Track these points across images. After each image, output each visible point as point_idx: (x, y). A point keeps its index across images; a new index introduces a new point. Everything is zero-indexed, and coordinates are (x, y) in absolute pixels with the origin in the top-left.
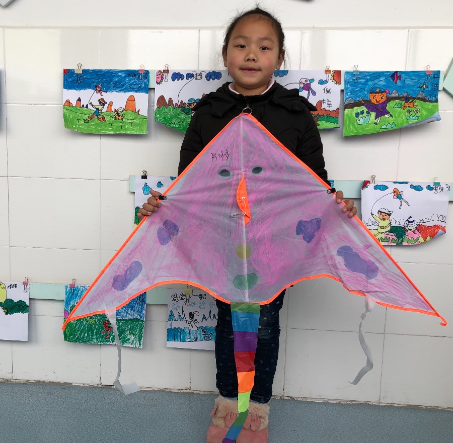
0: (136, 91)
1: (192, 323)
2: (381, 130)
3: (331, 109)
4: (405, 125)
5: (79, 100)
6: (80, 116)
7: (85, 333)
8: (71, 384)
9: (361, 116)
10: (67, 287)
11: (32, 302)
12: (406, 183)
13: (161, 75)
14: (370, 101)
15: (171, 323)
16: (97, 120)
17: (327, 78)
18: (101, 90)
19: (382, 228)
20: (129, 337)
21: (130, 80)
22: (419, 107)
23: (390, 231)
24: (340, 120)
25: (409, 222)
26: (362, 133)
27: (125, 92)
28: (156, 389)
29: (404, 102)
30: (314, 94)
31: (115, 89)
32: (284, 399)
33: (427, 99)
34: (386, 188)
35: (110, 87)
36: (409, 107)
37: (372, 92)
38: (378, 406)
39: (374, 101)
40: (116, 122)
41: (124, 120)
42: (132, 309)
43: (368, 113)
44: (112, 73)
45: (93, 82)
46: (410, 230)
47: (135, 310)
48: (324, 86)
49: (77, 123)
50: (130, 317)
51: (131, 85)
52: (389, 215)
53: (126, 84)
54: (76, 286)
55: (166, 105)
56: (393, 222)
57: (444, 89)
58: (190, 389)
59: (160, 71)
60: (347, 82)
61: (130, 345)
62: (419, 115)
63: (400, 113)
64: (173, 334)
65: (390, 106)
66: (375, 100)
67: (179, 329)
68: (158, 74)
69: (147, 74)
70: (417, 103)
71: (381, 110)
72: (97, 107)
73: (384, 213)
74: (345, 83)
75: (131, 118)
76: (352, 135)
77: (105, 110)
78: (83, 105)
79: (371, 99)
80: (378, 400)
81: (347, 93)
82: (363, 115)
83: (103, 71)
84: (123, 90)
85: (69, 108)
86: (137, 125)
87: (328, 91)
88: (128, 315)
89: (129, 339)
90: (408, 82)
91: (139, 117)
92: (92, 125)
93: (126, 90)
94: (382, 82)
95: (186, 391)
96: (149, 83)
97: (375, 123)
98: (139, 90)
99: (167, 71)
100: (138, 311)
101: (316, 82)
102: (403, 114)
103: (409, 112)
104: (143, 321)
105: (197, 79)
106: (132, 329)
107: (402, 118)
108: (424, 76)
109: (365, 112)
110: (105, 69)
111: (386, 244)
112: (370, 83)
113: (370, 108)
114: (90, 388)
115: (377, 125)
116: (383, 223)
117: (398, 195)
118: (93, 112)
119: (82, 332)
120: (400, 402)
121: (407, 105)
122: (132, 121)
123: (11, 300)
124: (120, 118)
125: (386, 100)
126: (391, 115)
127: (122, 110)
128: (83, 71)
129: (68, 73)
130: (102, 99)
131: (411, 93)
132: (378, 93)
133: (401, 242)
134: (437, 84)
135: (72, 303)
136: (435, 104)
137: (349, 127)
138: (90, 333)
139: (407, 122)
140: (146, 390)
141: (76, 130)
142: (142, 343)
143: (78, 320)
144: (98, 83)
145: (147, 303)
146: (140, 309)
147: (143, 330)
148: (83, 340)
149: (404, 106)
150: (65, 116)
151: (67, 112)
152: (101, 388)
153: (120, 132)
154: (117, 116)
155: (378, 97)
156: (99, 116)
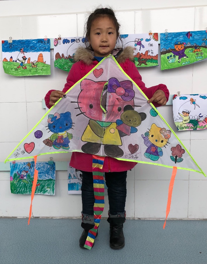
0: (43, 51)
2: (182, 66)
3: (153, 55)
4: (195, 61)
5: (11, 58)
6: (12, 67)
7: (23, 188)
8: (16, 217)
9: (170, 58)
10: (11, 163)
12: (198, 95)
13: (57, 41)
14: (175, 49)
15: (70, 181)
16: (22, 68)
17: (150, 38)
18: (23, 52)
19: (185, 121)
20: (47, 189)
21: (40, 45)
22: (203, 51)
23: (190, 123)
24: (159, 61)
25: (200, 117)
26: (172, 68)
28: (64, 218)
29: (194, 49)
30: (143, 47)
31: (32, 50)
32: (135, 220)
34: (186, 98)
35: (28, 49)
36: (197, 51)
37: (176, 44)
38: (187, 220)
39: (177, 49)
40: (33, 69)
41: (37, 68)
42: (48, 174)
43: (174, 56)
44: (29, 41)
45: (19, 47)
46: (201, 121)
47: (49, 174)
48: (149, 42)
49: (11, 71)
50: (47, 178)
51: (40, 47)
52: (189, 113)
53: (37, 47)
54: (16, 163)
55: (60, 58)
56: (191, 117)
59: (56, 39)
60: (161, 39)
61: (48, 194)
62: (203, 56)
63: (192, 55)
64: (71, 187)
65: (187, 52)
66: (178, 48)
67: (75, 183)
69: (49, 40)
70: (202, 49)
71: (181, 54)
72: (22, 61)
73: (186, 112)
74: (160, 40)
75: (41, 66)
76: (166, 69)
78: (14, 61)
79: (176, 48)
80: (187, 217)
81: (162, 46)
82: (172, 57)
83: (24, 41)
84: (36, 50)
85: (6, 62)
86: (45, 70)
87: (151, 45)
88: (46, 177)
89: (47, 191)
90: (196, 37)
91: (45, 65)
92: (19, 72)
93: (38, 51)
94: (181, 38)
96: (50, 45)
97: (178, 62)
98: (45, 50)
99: (60, 39)
100: (51, 175)
101: (144, 40)
102: (194, 56)
103: (197, 54)
104: (54, 180)
105: (77, 42)
106: (48, 185)
107: (194, 58)
108: (205, 34)
109: (172, 56)
110: (25, 39)
111: (188, 129)
112: (175, 39)
113: (175, 54)
114: (27, 219)
115: (179, 62)
116: (185, 118)
117: (193, 102)
118: (19, 64)
119: (21, 188)
120: (199, 217)
121: (196, 51)
122: (42, 68)
124: (35, 66)
125: (184, 48)
126: (187, 57)
127: (36, 62)
128: (14, 41)
129: (4, 43)
130: (25, 56)
131: (198, 44)
132: (179, 45)
133: (196, 129)
135: (14, 172)
137: (164, 65)
138: (25, 189)
141: (11, 75)
142: (54, 192)
143: (18, 182)
144: (22, 47)
145: (56, 170)
146: (52, 174)
147: (55, 185)
148: (22, 192)
149: (195, 51)
150: (4, 67)
151: (5, 65)
152: (33, 219)
153: (35, 75)
154: (33, 66)
155: (179, 47)
156: (23, 66)
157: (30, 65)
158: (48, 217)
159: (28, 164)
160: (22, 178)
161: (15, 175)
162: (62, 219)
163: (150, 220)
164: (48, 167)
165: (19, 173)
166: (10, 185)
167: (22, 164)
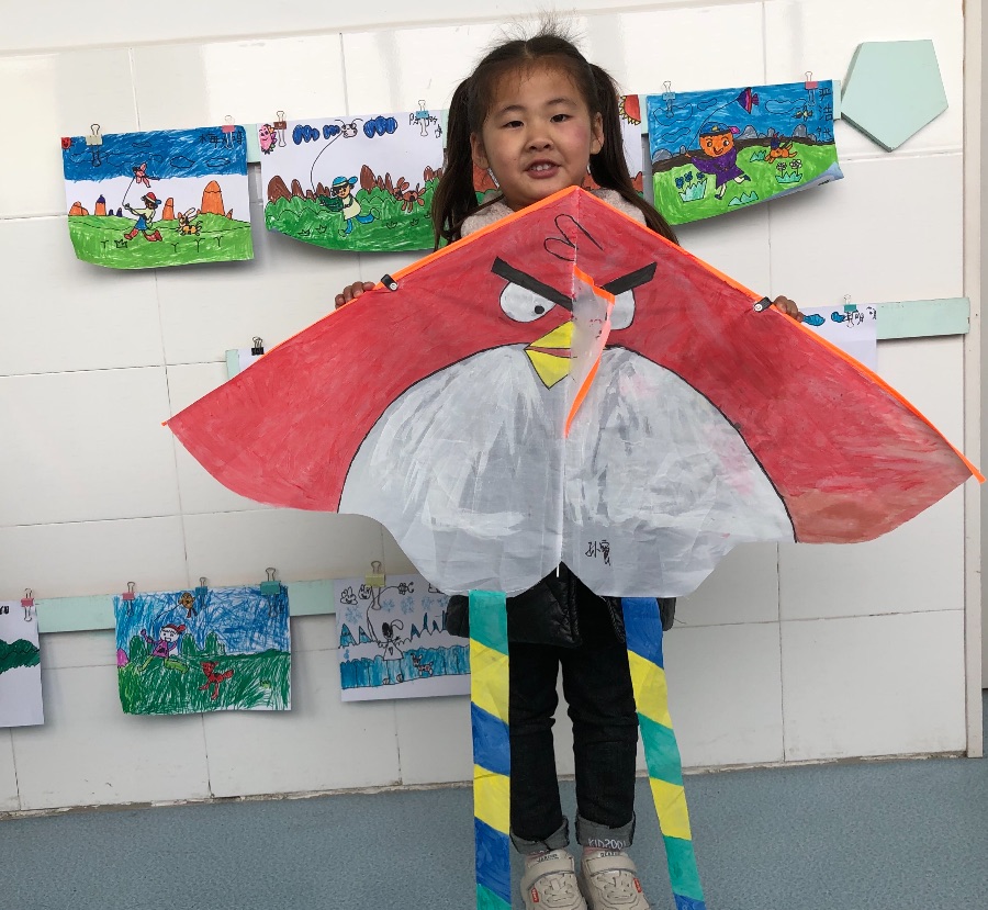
0: (221, 172)
1: (391, 645)
2: (729, 210)
4: (775, 193)
5: (102, 200)
6: (107, 235)
7: (167, 691)
8: (149, 804)
9: (687, 184)
10: (117, 599)
11: (47, 640)
13: (271, 133)
14: (703, 151)
15: (347, 651)
18: (145, 176)
20: (261, 689)
21: (206, 150)
22: (799, 157)
26: (693, 219)
27: (197, 176)
28: (330, 793)
29: (768, 149)
31: (177, 171)
33: (814, 139)
35: (164, 168)
36: (780, 157)
37: (705, 133)
38: (782, 769)
39: (709, 151)
40: (186, 240)
41: (202, 235)
42: (261, 632)
44: (166, 137)
45: (128, 161)
47: (267, 633)
49: (102, 249)
50: (259, 649)
51: (208, 159)
53: (198, 157)
54: (137, 596)
55: (288, 196)
57: (844, 117)
58: (400, 783)
59: (267, 125)
60: (652, 118)
61: (264, 708)
62: (801, 171)
63: (764, 171)
64: (353, 673)
66: (711, 149)
67: (365, 660)
68: (263, 132)
69: (240, 133)
70: (795, 147)
71: (725, 169)
72: (141, 212)
74: (649, 116)
75: (216, 228)
77: (158, 216)
78: (111, 212)
79: (705, 147)
81: (655, 140)
82: (692, 182)
83: (147, 136)
84: (194, 171)
85: (82, 219)
86: (229, 242)
88: (254, 645)
89: (261, 695)
90: (773, 107)
91: (232, 225)
92: (134, 251)
93: (200, 171)
94: (721, 112)
95: (393, 789)
96: (246, 151)
97: (716, 196)
98: (227, 168)
99: (282, 125)
100: (275, 634)
102: (769, 174)
103: (782, 167)
104: (287, 654)
105: (346, 136)
106: (265, 673)
107: (769, 181)
108: (801, 94)
109: (694, 175)
110: (150, 130)
112: (699, 115)
113: (704, 167)
114: (189, 807)
115: (720, 198)
118: (133, 224)
119: (160, 691)
121: (776, 155)
122: (219, 235)
124: (194, 228)
125: (734, 148)
126: (747, 178)
127: (195, 213)
128: (104, 138)
129: (71, 146)
130: (151, 195)
131: (782, 131)
132: (716, 134)
134: (830, 107)
135: (131, 633)
136: (828, 147)
137: (666, 208)
138: (178, 692)
139: (780, 188)
140: (309, 796)
141: (101, 264)
142: (289, 699)
143: (150, 667)
144: (139, 161)
145: (292, 614)
146: (278, 630)
147: (289, 673)
148: (163, 708)
149: (771, 157)
150: (73, 237)
151: (78, 229)
152: (213, 805)
153: (195, 261)
154: (186, 228)
155: (718, 142)
156: (148, 232)
157: (175, 224)
158: (271, 796)
159: (185, 598)
160: (163, 654)
161: (136, 643)
162: (325, 798)
164: (262, 605)
165: (151, 635)
166: (117, 681)
167: (162, 601)
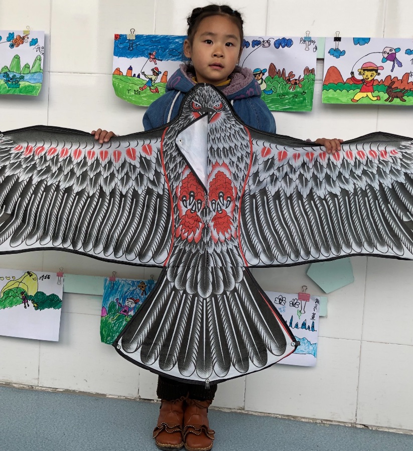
5: (130, 68)
6: (130, 87)
8: (105, 395)
10: (106, 280)
11: (66, 296)
18: (155, 58)
30: (400, 65)
31: (171, 57)
32: (356, 428)
35: (166, 55)
44: (168, 39)
45: (147, 49)
49: (127, 94)
54: (116, 279)
58: (243, 409)
72: (150, 77)
78: (135, 75)
83: (158, 37)
84: (180, 58)
85: (119, 77)
92: (144, 97)
95: (239, 411)
101: (403, 52)
110: (161, 34)
114: (126, 401)
118: (145, 82)
123: (43, 294)
128: (137, 36)
129: (119, 38)
130: (157, 69)
135: (111, 299)
141: (126, 101)
144: (153, 50)
150: (114, 85)
151: (117, 82)
152: (139, 402)
156: (152, 88)
159: (141, 284)
160: (125, 314)
161: (112, 306)
163: (389, 433)
165: (121, 302)
166: (100, 324)
167: (129, 284)
